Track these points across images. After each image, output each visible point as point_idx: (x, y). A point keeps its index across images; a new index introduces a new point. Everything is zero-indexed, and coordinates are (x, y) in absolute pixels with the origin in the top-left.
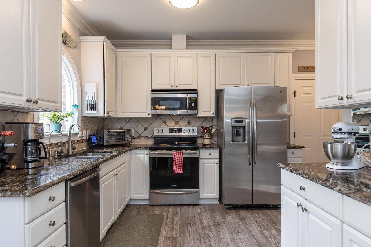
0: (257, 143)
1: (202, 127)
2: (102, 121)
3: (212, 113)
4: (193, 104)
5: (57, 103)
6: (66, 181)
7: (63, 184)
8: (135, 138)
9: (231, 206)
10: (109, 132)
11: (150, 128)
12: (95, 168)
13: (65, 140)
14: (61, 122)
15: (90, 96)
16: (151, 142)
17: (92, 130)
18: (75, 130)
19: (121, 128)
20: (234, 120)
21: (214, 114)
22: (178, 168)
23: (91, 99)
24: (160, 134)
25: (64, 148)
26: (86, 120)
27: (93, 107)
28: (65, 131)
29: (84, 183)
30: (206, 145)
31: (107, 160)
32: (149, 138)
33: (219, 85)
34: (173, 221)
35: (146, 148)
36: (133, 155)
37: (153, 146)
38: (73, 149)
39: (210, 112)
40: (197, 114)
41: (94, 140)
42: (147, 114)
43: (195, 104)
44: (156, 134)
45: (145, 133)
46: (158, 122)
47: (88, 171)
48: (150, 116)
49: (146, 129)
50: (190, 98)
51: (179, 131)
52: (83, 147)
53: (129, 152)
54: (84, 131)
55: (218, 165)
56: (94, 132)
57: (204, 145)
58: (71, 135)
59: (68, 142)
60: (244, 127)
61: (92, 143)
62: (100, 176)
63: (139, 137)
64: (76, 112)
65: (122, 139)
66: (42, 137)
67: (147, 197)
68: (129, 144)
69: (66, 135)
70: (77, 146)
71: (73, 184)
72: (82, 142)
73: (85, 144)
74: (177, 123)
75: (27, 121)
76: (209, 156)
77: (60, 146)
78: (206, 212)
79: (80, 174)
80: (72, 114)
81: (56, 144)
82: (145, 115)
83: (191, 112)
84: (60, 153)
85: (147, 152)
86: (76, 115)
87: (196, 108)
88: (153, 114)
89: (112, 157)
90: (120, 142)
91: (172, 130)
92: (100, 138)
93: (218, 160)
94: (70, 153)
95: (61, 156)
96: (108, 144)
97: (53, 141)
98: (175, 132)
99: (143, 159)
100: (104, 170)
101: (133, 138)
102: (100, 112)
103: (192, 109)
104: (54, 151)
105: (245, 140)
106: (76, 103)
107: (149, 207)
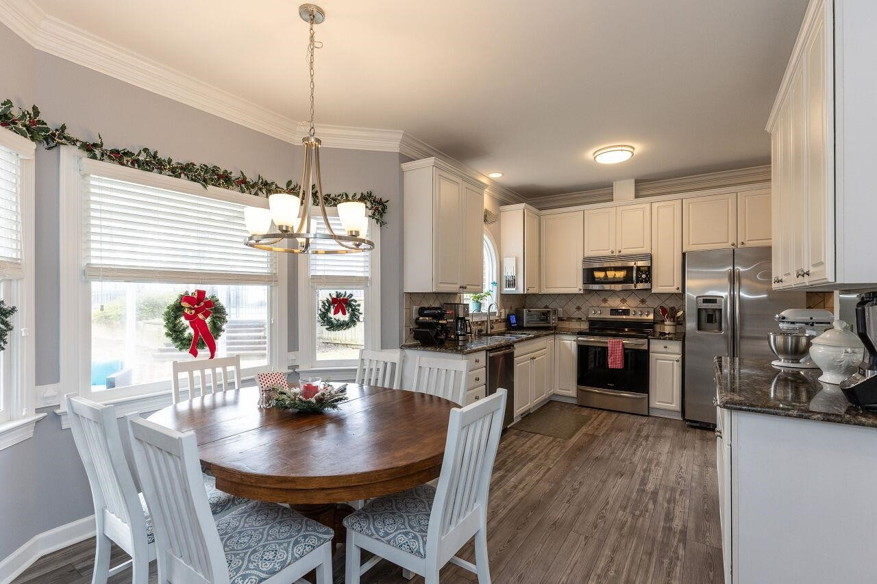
0: (742, 335)
1: (661, 307)
2: (523, 298)
3: (675, 287)
4: (644, 276)
5: (478, 286)
6: (487, 351)
7: (484, 353)
8: (564, 320)
9: (698, 425)
10: (529, 311)
11: (584, 309)
12: (510, 346)
13: (485, 319)
14: (481, 301)
15: (509, 271)
16: (584, 326)
17: (511, 308)
18: (494, 309)
19: (546, 307)
20: (702, 299)
21: (678, 289)
22: (615, 361)
23: (510, 274)
24: (596, 316)
25: (483, 327)
26: (504, 298)
27: (512, 283)
28: (484, 310)
29: (498, 357)
30: (665, 334)
31: (522, 340)
32: (583, 321)
33: (689, 245)
34: (601, 423)
35: (573, 334)
36: (557, 341)
37: (588, 331)
38: (492, 328)
39: (673, 286)
40: (651, 289)
41: (513, 320)
42: (577, 289)
43: (647, 275)
44: (592, 316)
45: (577, 314)
46: (595, 301)
47: (503, 347)
48: (582, 292)
49: (579, 308)
50: (638, 268)
51: (626, 312)
52: (501, 327)
53: (552, 337)
54: (503, 311)
55: (680, 363)
56: (513, 311)
57: (663, 334)
58: (490, 314)
59: (487, 321)
60: (721, 310)
61: (511, 324)
62: (515, 355)
63: (569, 319)
64: (495, 289)
65: (546, 320)
66: (468, 315)
67: (574, 394)
68: (555, 327)
69: (485, 314)
70: (495, 326)
71: (491, 355)
72: (501, 322)
73: (503, 324)
74: (624, 301)
75: (456, 302)
76: (664, 350)
77: (480, 325)
78: (654, 424)
79: (496, 348)
80: (491, 293)
81: (477, 322)
82: (576, 291)
83: (640, 286)
84: (480, 331)
85: (574, 338)
86: (494, 294)
87: (649, 280)
88: (585, 290)
89: (528, 339)
90: (542, 324)
91: (614, 311)
92: (519, 319)
93: (679, 357)
94: (489, 332)
95: (480, 334)
96: (528, 325)
97: (475, 319)
98: (619, 314)
99: (569, 346)
100: (518, 350)
101: (561, 319)
102: (520, 289)
103: (642, 282)
104: (475, 328)
105: (720, 329)
106: (495, 281)
107: (576, 407)
